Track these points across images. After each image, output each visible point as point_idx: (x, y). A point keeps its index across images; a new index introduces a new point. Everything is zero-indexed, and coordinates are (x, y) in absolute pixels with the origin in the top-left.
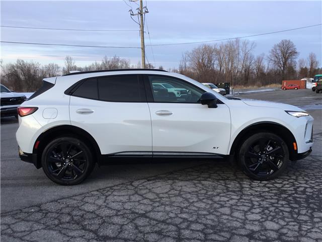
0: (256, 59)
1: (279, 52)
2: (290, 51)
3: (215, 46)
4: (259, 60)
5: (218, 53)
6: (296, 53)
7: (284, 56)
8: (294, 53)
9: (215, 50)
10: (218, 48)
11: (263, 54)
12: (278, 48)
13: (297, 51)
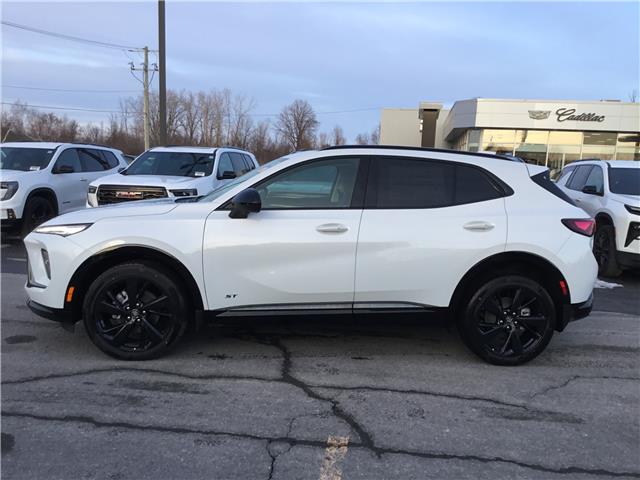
0: (257, 127)
1: (291, 118)
2: (307, 119)
3: (181, 94)
4: (262, 131)
5: (188, 107)
6: (316, 122)
7: (298, 126)
8: (312, 122)
9: (182, 101)
10: (187, 97)
11: (269, 120)
12: (289, 112)
13: (317, 119)
